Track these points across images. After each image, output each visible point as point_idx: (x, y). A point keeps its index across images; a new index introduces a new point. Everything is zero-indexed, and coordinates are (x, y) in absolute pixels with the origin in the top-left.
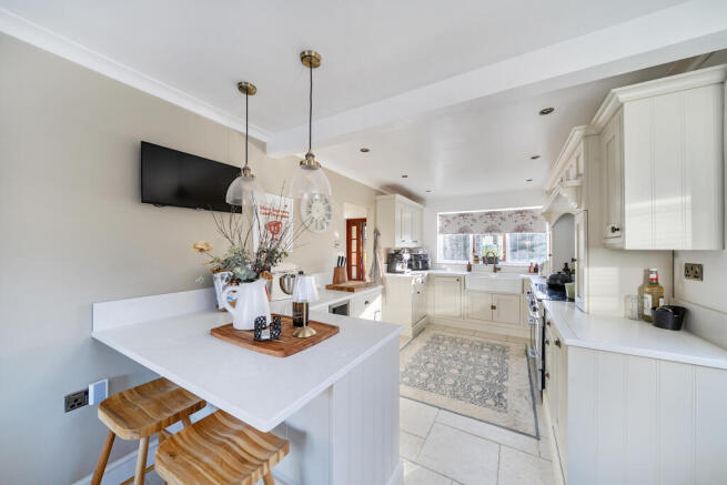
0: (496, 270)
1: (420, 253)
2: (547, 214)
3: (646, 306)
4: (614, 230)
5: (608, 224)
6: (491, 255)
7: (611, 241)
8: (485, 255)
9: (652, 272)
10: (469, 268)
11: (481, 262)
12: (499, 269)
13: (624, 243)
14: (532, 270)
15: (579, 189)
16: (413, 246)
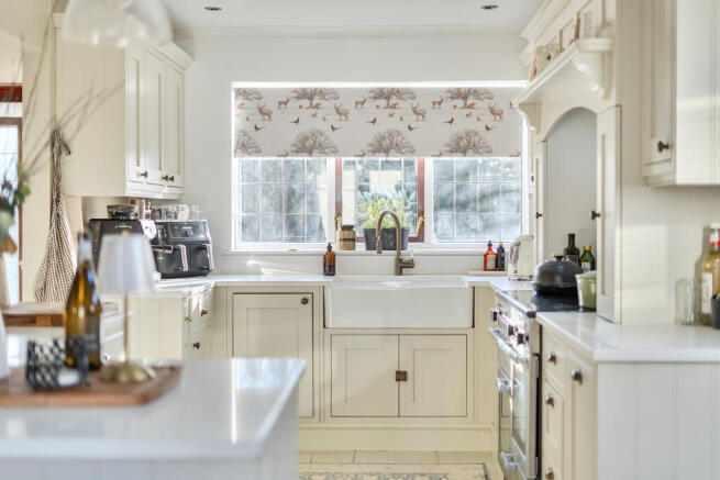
0: (403, 266)
1: (183, 217)
2: (533, 106)
3: (704, 296)
4: (662, 147)
5: (653, 136)
6: (389, 223)
7: (657, 170)
8: (372, 222)
9: (712, 231)
10: (330, 265)
11: (361, 247)
12: (410, 265)
13: (674, 172)
14: (491, 264)
15: (606, 56)
16: (162, 192)
